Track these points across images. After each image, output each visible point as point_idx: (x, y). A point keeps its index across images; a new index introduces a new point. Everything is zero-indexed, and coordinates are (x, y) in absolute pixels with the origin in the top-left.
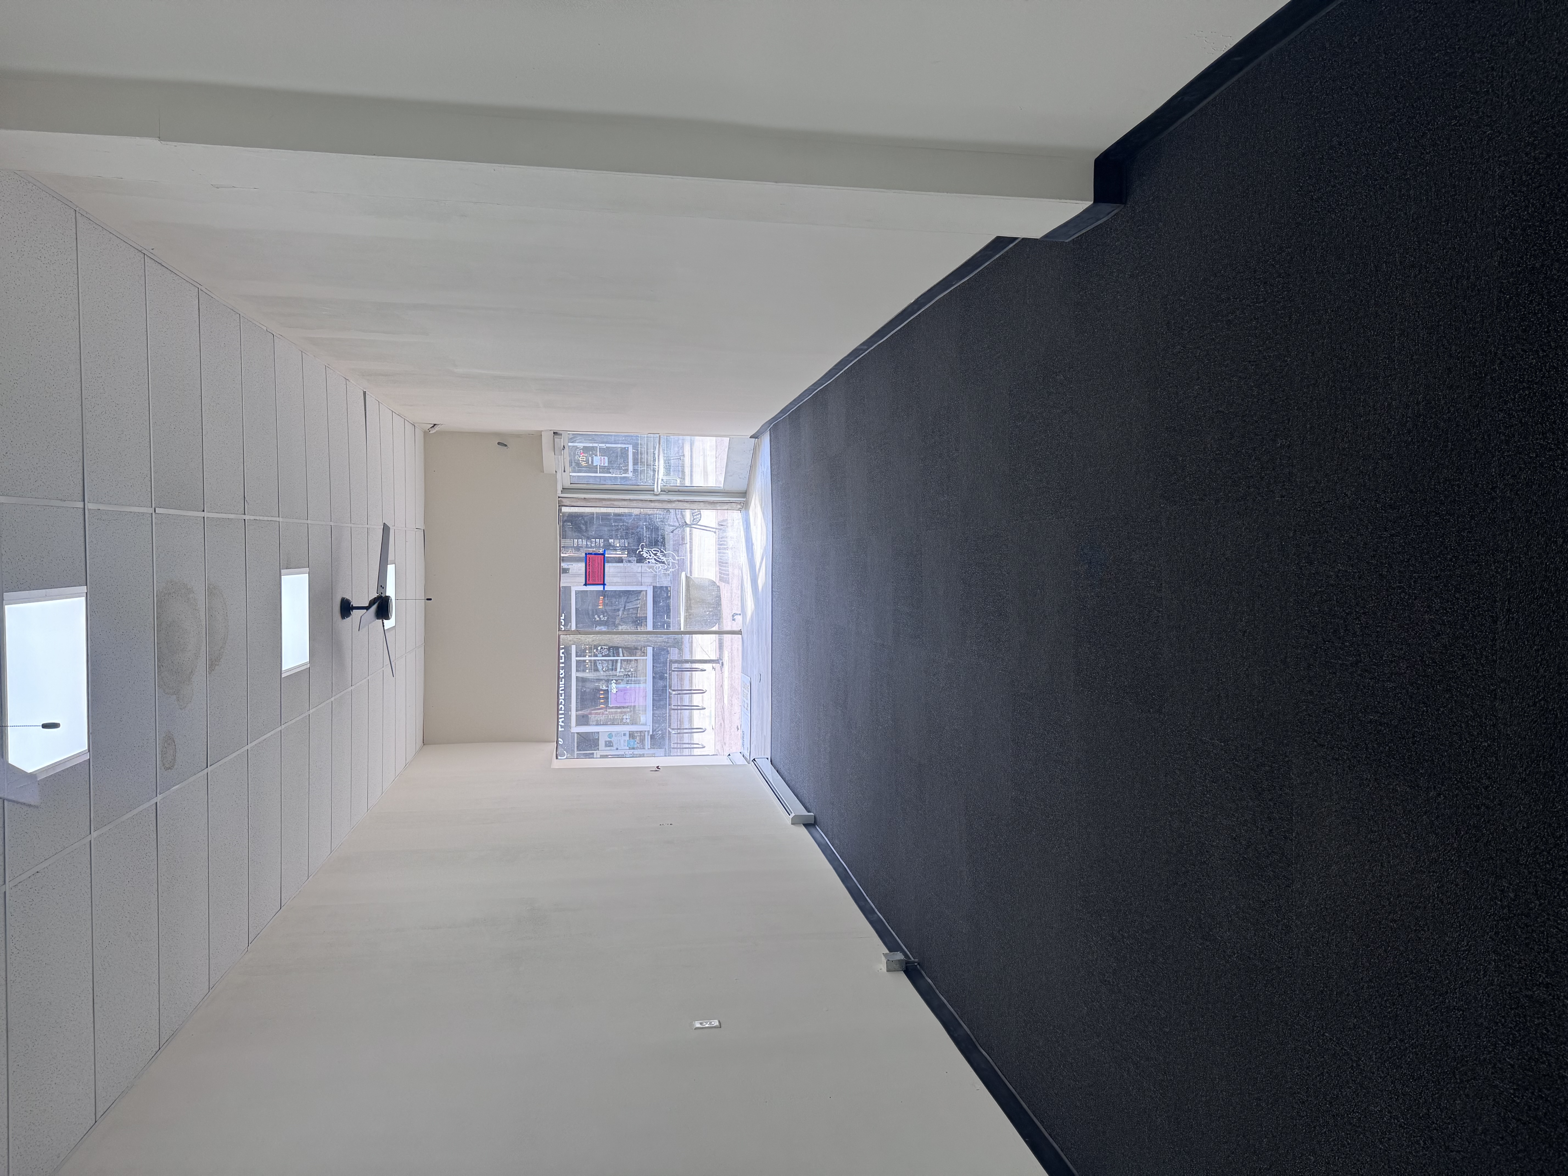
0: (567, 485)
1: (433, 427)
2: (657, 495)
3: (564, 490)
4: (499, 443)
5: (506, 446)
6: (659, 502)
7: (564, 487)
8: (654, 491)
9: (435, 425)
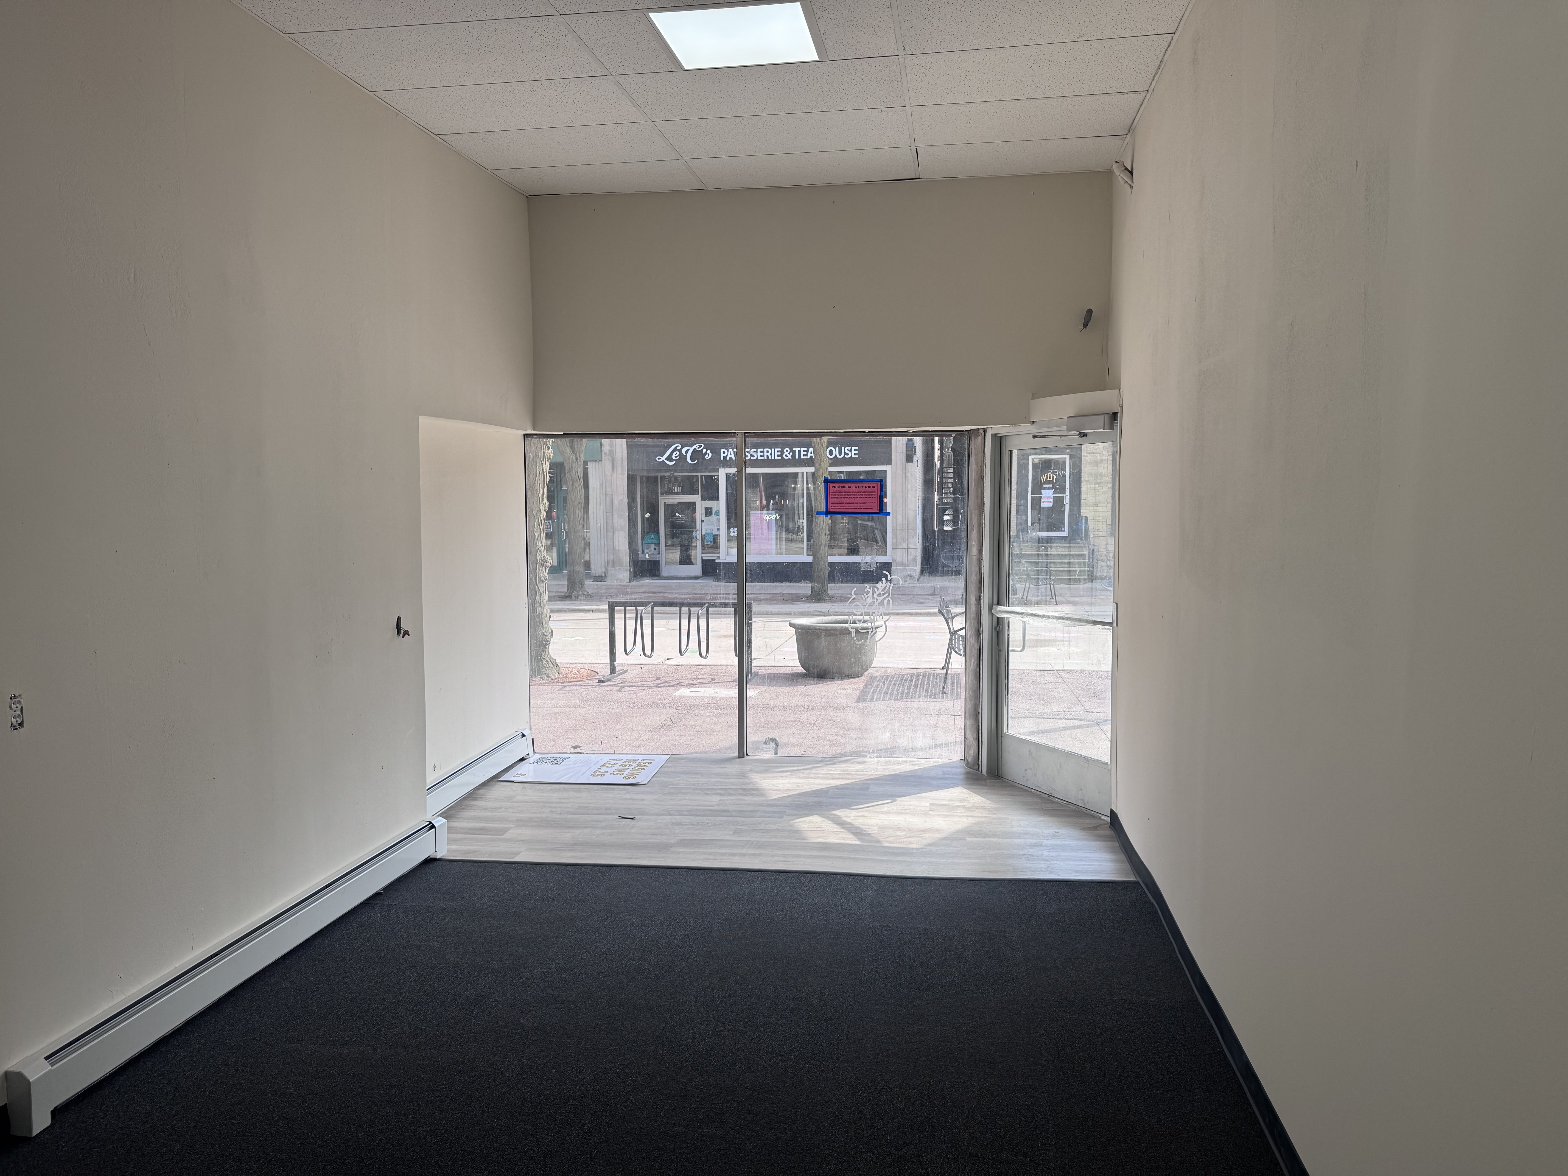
0: (1009, 445)
1: (1126, 169)
2: (990, 609)
3: (999, 440)
4: (1090, 312)
5: (1086, 325)
6: (977, 613)
7: (1003, 439)
8: (999, 604)
9: (1131, 173)
